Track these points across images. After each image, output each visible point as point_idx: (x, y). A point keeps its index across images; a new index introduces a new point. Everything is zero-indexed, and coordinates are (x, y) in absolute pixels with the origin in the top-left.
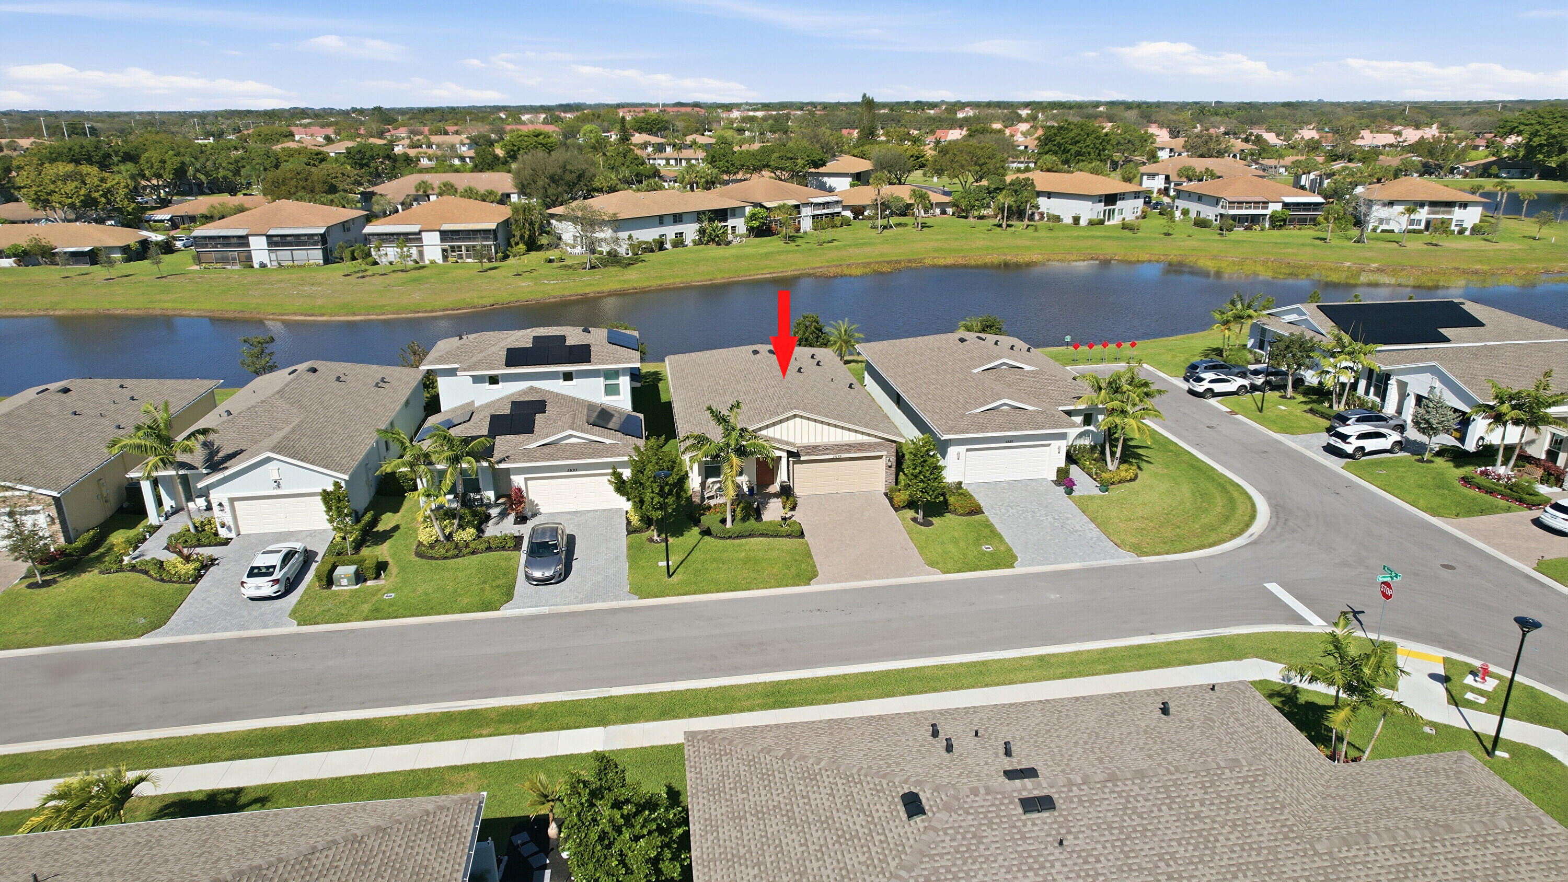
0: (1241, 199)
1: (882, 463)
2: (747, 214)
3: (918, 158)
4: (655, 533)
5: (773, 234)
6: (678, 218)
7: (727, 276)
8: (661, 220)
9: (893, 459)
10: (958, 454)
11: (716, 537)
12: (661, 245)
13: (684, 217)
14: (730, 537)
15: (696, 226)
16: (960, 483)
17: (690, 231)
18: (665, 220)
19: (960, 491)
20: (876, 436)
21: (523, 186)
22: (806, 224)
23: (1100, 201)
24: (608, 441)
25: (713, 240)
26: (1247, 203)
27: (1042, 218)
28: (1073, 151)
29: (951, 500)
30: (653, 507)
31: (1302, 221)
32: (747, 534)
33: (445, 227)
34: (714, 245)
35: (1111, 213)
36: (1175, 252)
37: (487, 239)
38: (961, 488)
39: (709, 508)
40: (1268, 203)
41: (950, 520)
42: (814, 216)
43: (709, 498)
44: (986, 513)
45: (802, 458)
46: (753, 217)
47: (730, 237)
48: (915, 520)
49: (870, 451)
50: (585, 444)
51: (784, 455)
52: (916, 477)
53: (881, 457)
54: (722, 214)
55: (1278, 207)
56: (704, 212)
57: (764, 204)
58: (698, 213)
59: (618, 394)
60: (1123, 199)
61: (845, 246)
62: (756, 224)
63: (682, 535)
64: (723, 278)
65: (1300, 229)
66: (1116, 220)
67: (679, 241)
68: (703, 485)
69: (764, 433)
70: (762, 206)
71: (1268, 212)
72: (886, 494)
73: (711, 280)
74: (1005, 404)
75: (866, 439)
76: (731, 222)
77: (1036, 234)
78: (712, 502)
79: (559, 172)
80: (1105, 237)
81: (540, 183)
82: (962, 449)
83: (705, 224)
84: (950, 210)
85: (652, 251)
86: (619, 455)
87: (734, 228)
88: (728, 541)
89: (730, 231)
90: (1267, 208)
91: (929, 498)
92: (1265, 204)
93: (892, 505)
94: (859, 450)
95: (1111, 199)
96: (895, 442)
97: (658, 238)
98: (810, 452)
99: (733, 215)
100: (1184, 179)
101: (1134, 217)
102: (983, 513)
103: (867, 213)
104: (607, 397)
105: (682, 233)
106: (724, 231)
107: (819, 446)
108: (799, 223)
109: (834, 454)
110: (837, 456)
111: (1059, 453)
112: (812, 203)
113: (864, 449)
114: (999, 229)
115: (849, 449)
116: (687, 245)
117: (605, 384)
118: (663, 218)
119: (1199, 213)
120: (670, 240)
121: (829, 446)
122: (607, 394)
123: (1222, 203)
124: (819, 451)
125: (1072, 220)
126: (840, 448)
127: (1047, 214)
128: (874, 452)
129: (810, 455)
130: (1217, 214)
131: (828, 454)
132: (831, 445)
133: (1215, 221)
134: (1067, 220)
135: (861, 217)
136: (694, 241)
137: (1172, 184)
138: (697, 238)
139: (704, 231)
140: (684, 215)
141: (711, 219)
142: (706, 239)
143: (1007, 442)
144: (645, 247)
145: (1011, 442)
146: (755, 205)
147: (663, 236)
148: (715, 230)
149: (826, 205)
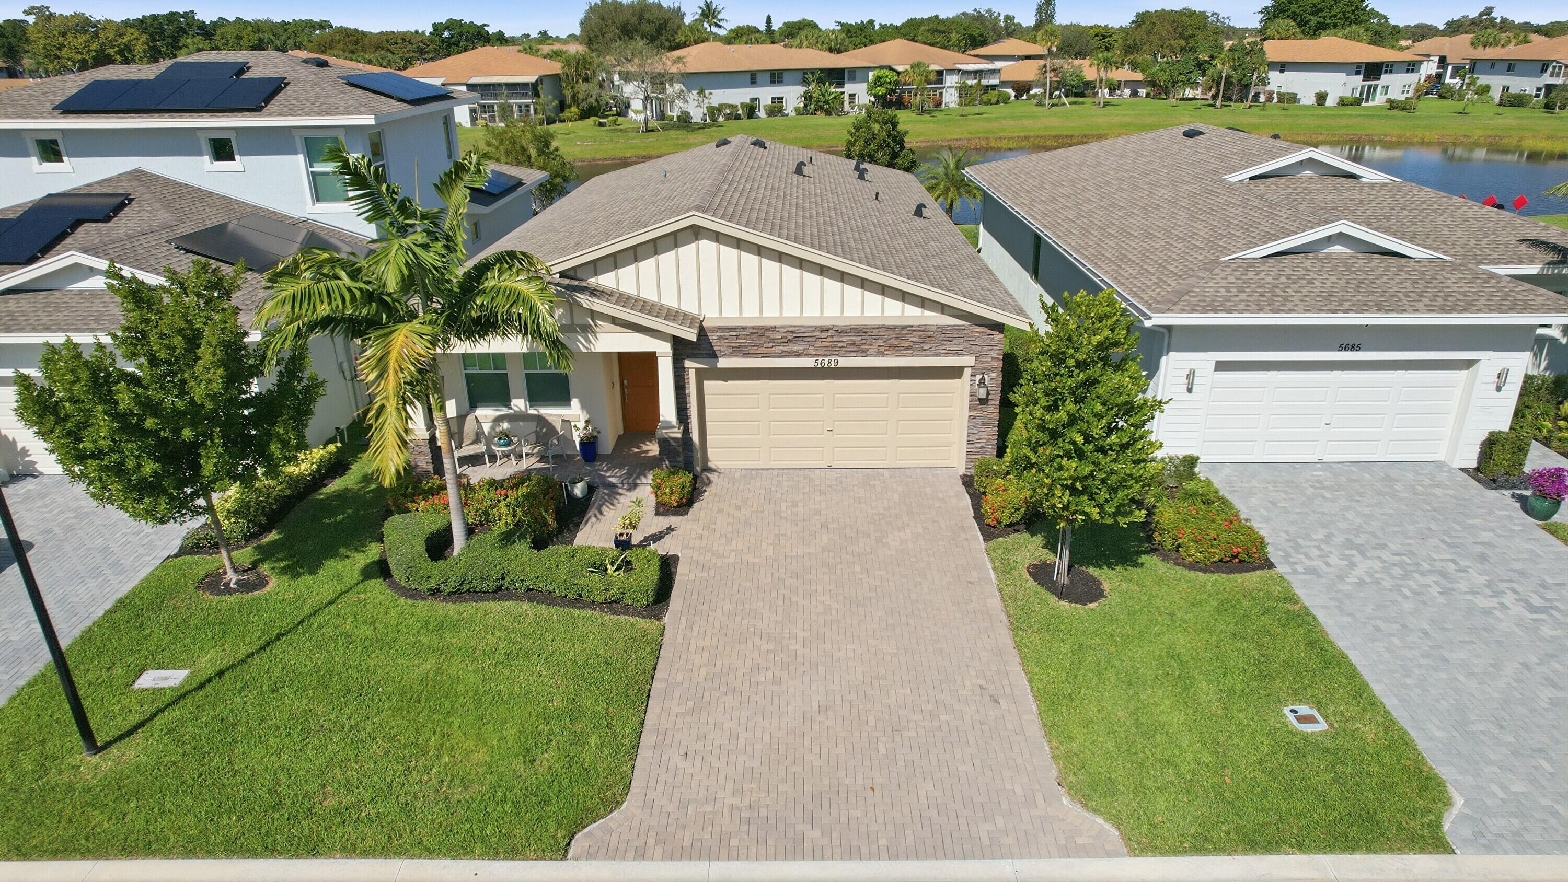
1: (960, 390)
2: (870, 80)
3: (1104, 37)
5: (906, 108)
6: (776, 77)
7: (826, 144)
8: (753, 78)
9: (994, 379)
10: (1191, 376)
12: (751, 110)
13: (786, 77)
15: (801, 89)
16: (1191, 462)
17: (792, 95)
18: (759, 78)
19: (1190, 486)
20: (943, 308)
21: (590, 40)
22: (950, 98)
23: (1358, 73)
25: (821, 108)
27: (1270, 99)
28: (1312, 23)
29: (1167, 514)
33: (475, 80)
34: (823, 115)
35: (1371, 91)
36: (1480, 132)
37: (524, 96)
38: (1192, 476)
41: (1160, 581)
42: (961, 88)
44: (1282, 569)
45: (725, 363)
46: (878, 81)
47: (847, 107)
48: (1041, 573)
49: (925, 353)
51: (663, 349)
52: (1055, 435)
53: (953, 372)
54: (837, 76)
56: (812, 71)
57: (895, 67)
58: (805, 71)
60: (1391, 72)
61: (997, 118)
62: (881, 91)
66: (1379, 99)
67: (777, 107)
69: (606, 280)
70: (891, 69)
72: (967, 481)
74: (1341, 238)
75: (913, 314)
76: (849, 88)
77: (1263, 112)
79: (634, 20)
80: (1364, 115)
82: (1203, 361)
83: (813, 86)
84: (1142, 92)
85: (738, 117)
87: (852, 96)
89: (846, 98)
91: (1095, 513)
93: (979, 517)
94: (895, 349)
95: (1373, 70)
96: (999, 327)
97: (748, 101)
98: (746, 347)
99: (853, 79)
100: (1480, 48)
101: (1402, 98)
102: (1271, 566)
103: (1034, 91)
104: (318, 205)
105: (782, 98)
106: (835, 98)
107: (773, 329)
108: (941, 94)
109: (818, 356)
110: (826, 362)
111: (1499, 389)
112: (959, 70)
113: (906, 344)
114: (1212, 108)
115: (863, 344)
116: (787, 115)
117: (311, 170)
118: (755, 75)
119: (1506, 89)
120: (765, 106)
121: (803, 330)
122: (318, 197)
123: (1550, 69)
124: (771, 344)
125: (1314, 99)
126: (835, 339)
127: (1278, 93)
128: (938, 355)
129: (746, 355)
130: (1541, 86)
131: (798, 355)
132: (809, 327)
133: (1537, 96)
134: (1308, 99)
135: (1024, 97)
136: (796, 109)
137: (1450, 68)
138: (802, 105)
139: (811, 97)
140: (785, 73)
141: (820, 81)
142: (812, 106)
143: (1343, 348)
144: (728, 111)
145: (1354, 348)
146: (881, 67)
147: (756, 99)
148: (824, 96)
149: (977, 73)
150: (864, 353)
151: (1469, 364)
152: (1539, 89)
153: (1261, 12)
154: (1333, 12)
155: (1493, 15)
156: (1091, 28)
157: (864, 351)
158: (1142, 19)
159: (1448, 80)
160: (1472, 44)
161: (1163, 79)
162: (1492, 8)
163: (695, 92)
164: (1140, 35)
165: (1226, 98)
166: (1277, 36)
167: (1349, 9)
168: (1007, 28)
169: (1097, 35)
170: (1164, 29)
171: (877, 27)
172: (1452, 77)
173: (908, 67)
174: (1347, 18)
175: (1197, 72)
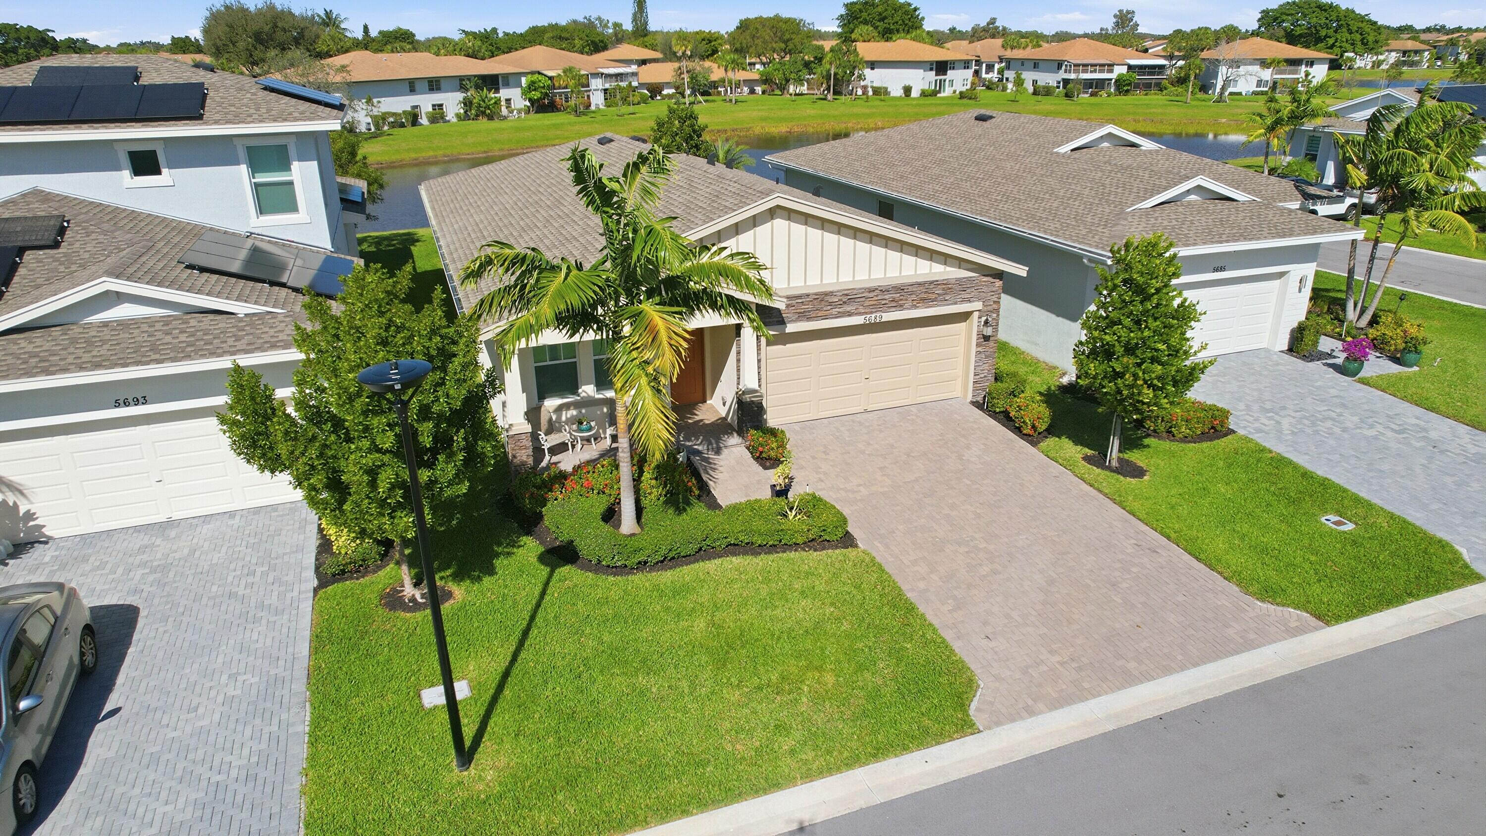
0: (1085, 62)
1: (969, 330)
2: (524, 85)
3: (710, 42)
4: (406, 574)
5: (558, 110)
6: (434, 85)
7: (507, 147)
8: (412, 86)
9: (994, 319)
11: (599, 568)
12: (414, 118)
13: (443, 84)
14: (642, 565)
15: (460, 96)
17: (452, 102)
18: (418, 86)
20: (961, 262)
21: (218, 49)
22: (597, 100)
23: (931, 69)
24: (241, 309)
25: (484, 113)
26: (1092, 65)
27: (866, 92)
30: (382, 503)
31: (1147, 86)
32: (693, 548)
34: (485, 120)
35: (942, 84)
39: (562, 476)
40: (1112, 65)
42: (606, 90)
43: (555, 450)
44: (1243, 433)
45: (791, 328)
46: (532, 86)
47: (504, 111)
49: (946, 302)
50: (166, 321)
53: (964, 317)
54: (492, 82)
55: (1124, 70)
56: (469, 78)
57: (545, 72)
58: (461, 79)
59: (293, 208)
60: (953, 68)
62: (536, 95)
63: (490, 571)
64: (502, 150)
65: (1146, 95)
66: (949, 91)
67: (438, 114)
68: (533, 414)
70: (539, 73)
71: (1113, 76)
73: (485, 152)
75: (938, 270)
76: (504, 93)
78: (567, 462)
79: (267, 28)
81: (241, 45)
83: (471, 92)
84: (759, 89)
85: (402, 125)
86: (274, 346)
87: (508, 101)
88: (638, 579)
89: (503, 103)
90: (1111, 71)
92: (1110, 67)
94: (925, 301)
95: (941, 67)
96: (999, 276)
97: (410, 109)
98: (809, 312)
99: (507, 85)
100: (1009, 50)
101: (964, 89)
102: (1234, 432)
103: (665, 92)
104: (262, 218)
105: (441, 105)
106: (495, 103)
107: (831, 294)
108: (589, 97)
109: (866, 313)
110: (873, 318)
111: (1300, 291)
112: (602, 74)
113: (933, 296)
114: (825, 102)
115: (901, 300)
116: (449, 121)
117: (253, 180)
118: (413, 83)
119: (1035, 82)
120: (427, 113)
121: (855, 292)
122: (262, 210)
123: (1064, 67)
124: (829, 307)
125: (902, 91)
126: (880, 298)
127: (872, 87)
128: (956, 303)
129: (809, 319)
130: (1060, 79)
131: (850, 314)
132: (861, 289)
133: (1058, 87)
134: (896, 91)
135: (659, 98)
136: (458, 116)
137: (984, 65)
138: (462, 111)
139: (471, 103)
140: (442, 81)
141: (478, 87)
142: (473, 112)
143: (1216, 270)
144: (392, 119)
145: (1222, 269)
146: (533, 73)
147: (416, 107)
148: (484, 101)
149: (619, 76)
150: (901, 307)
151: (1281, 275)
152: (1059, 82)
153: (838, 19)
154: (895, 20)
155: (997, 24)
156: (697, 33)
157: (901, 306)
158: (744, 25)
159: (984, 75)
160: (1003, 46)
161: (778, 78)
162: (995, 19)
163: (364, 101)
164: (746, 39)
165: (837, 93)
166: (861, 39)
167: (907, 17)
168: (616, 34)
169: (703, 40)
170: (767, 34)
171: (501, 35)
172: (987, 73)
173: (560, 72)
174: (906, 25)
175: (805, 71)
